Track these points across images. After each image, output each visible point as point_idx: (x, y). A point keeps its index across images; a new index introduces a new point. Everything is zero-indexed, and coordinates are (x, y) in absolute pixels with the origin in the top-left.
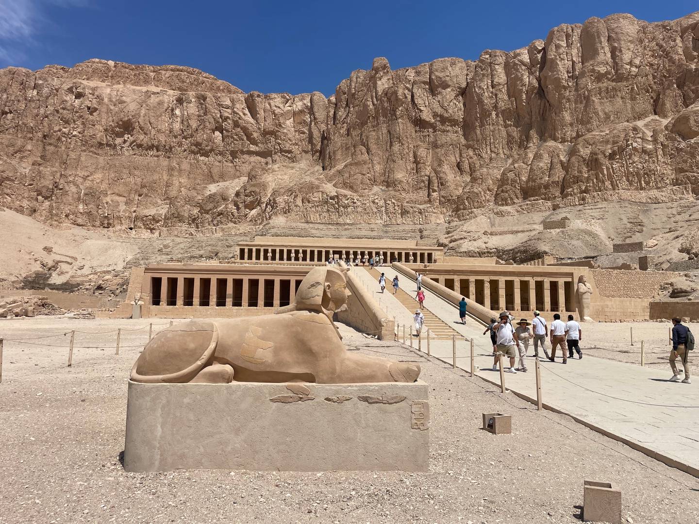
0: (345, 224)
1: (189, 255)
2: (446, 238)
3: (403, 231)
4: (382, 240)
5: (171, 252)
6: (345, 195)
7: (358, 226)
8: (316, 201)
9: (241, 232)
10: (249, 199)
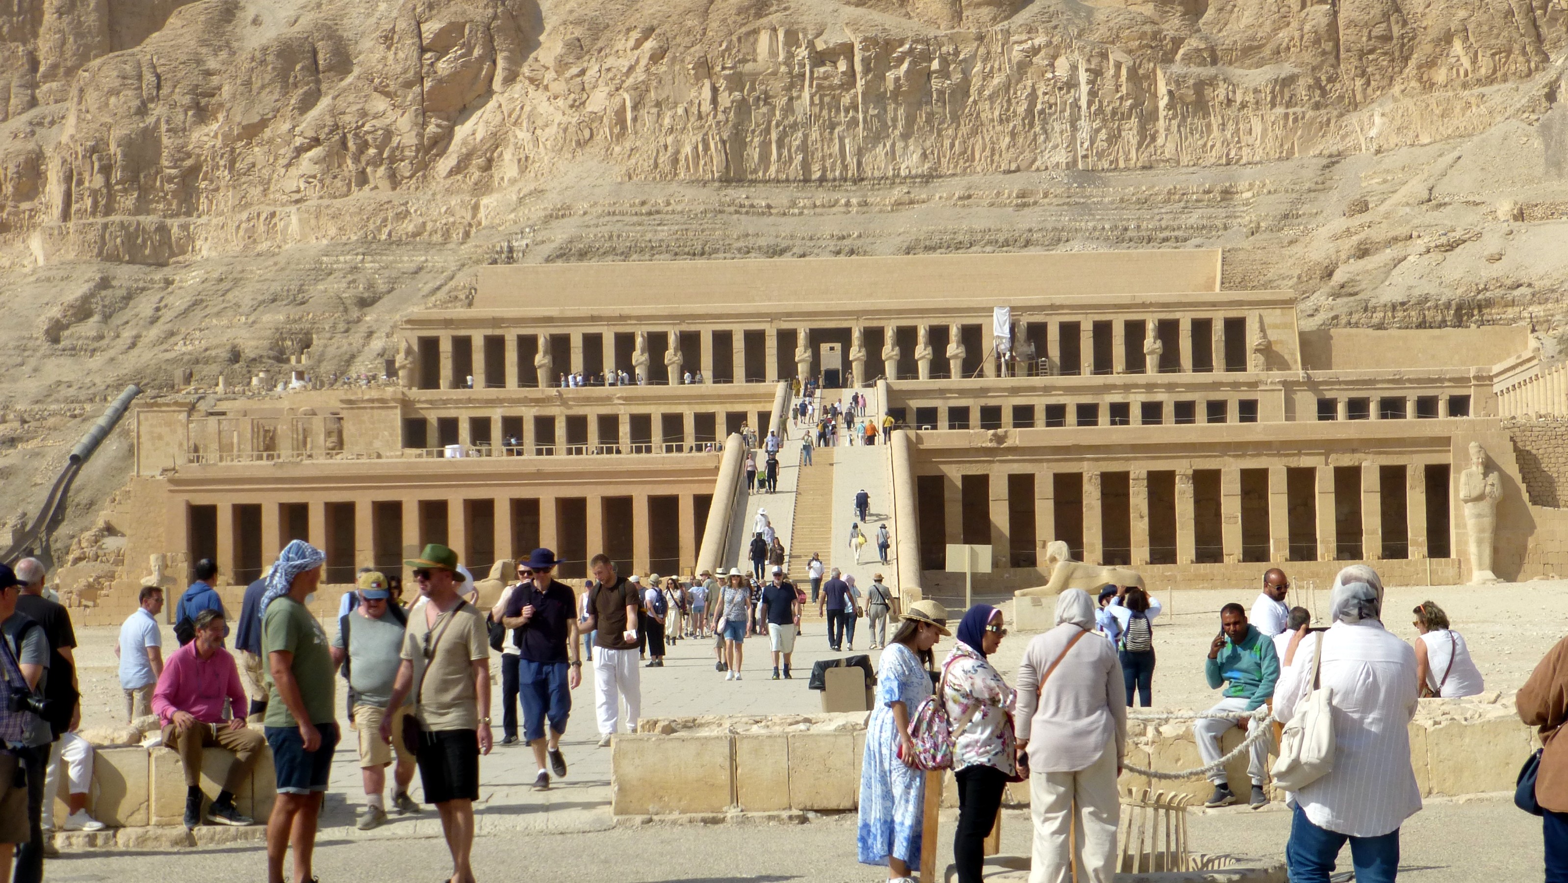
0: (895, 180)
1: (181, 348)
2: (1336, 238)
3: (1167, 201)
4: (1060, 251)
5: (101, 337)
6: (887, 43)
7: (957, 186)
8: (754, 77)
9: (411, 228)
10: (443, 67)
